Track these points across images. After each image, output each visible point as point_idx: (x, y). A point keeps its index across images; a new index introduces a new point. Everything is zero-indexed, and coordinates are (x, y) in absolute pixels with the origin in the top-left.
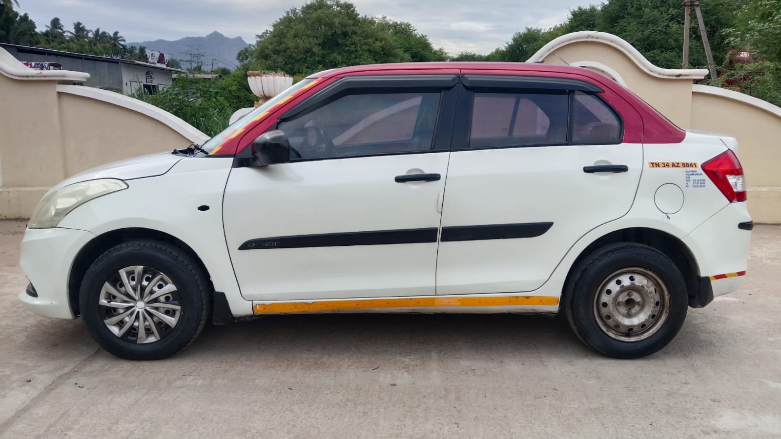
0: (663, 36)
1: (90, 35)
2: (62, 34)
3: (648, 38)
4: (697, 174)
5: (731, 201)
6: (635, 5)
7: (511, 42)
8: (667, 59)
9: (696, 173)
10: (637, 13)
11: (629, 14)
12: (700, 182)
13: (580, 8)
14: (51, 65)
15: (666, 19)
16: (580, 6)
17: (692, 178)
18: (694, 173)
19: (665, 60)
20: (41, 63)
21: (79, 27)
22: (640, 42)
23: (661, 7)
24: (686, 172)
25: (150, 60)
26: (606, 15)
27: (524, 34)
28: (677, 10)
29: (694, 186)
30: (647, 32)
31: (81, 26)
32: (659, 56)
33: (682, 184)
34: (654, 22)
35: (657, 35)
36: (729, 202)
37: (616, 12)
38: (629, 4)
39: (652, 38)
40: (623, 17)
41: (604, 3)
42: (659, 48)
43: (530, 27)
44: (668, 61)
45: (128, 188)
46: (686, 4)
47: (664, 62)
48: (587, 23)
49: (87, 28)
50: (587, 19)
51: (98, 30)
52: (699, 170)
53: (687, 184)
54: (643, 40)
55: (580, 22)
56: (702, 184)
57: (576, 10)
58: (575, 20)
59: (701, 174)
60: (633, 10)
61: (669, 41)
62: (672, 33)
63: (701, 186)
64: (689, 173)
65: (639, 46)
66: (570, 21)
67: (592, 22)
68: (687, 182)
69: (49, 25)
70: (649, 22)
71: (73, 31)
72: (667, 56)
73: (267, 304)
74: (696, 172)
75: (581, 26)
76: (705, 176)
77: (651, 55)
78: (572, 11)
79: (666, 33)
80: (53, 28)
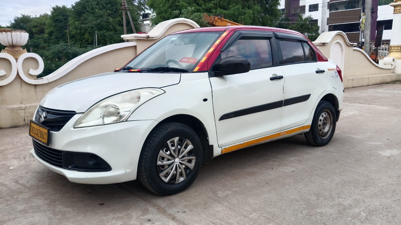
0: (106, 24)
3: (99, 24)
6: (90, 7)
7: (13, 22)
8: (110, 35)
9: (336, 72)
10: (92, 11)
11: (88, 11)
13: (57, 6)
15: (107, 15)
16: (57, 5)
19: (109, 35)
22: (96, 26)
23: (103, 9)
26: (75, 11)
27: (21, 18)
28: (110, 11)
30: (98, 21)
32: (106, 33)
34: (101, 16)
35: (103, 23)
37: (80, 10)
38: (87, 6)
39: (101, 24)
40: (85, 13)
41: (72, 5)
42: (105, 29)
43: (24, 14)
44: (110, 36)
45: (165, 92)
46: (123, 9)
47: (109, 37)
48: (63, 14)
50: (62, 12)
54: (97, 25)
55: (57, 14)
57: (55, 7)
58: (55, 12)
60: (89, 9)
61: (109, 26)
62: (110, 22)
63: (338, 77)
65: (96, 28)
66: (52, 12)
67: (65, 14)
70: (99, 16)
72: (110, 33)
73: (227, 148)
75: (59, 16)
77: (102, 33)
78: (53, 7)
79: (107, 22)
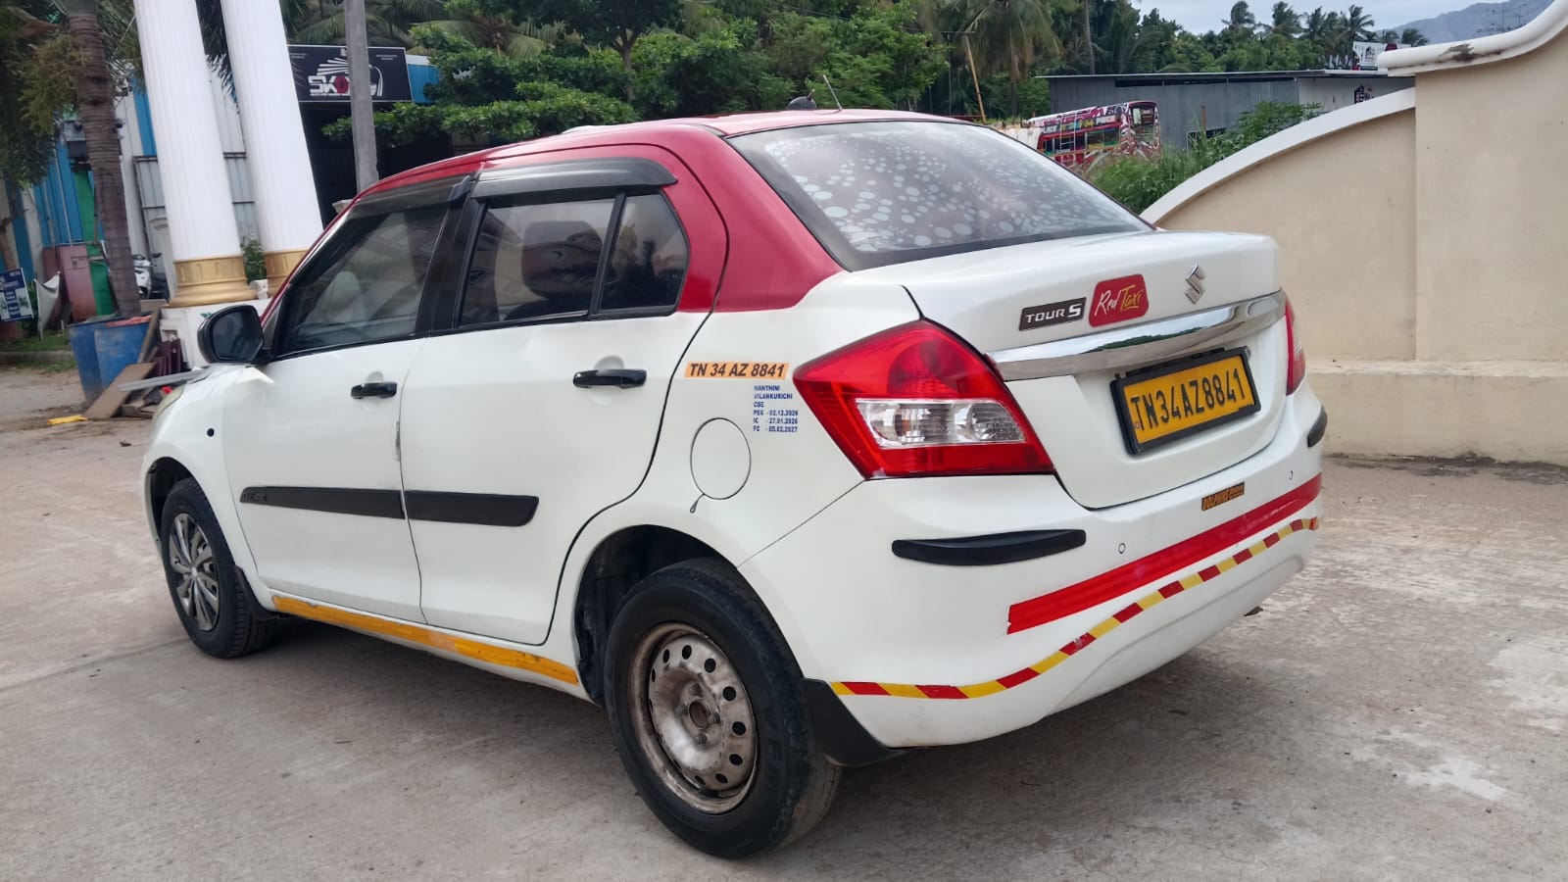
1: (1304, 24)
2: (1249, 32)
4: (779, 396)
5: (867, 475)
9: (775, 392)
12: (784, 417)
14: (1135, 107)
17: (770, 405)
18: (775, 393)
20: (1117, 105)
21: (1282, 15)
24: (756, 388)
25: (1362, 63)
29: (772, 429)
31: (1286, 10)
33: (747, 423)
36: (862, 479)
49: (1297, 11)
51: (1319, 9)
52: (787, 384)
53: (756, 421)
56: (790, 423)
59: (789, 396)
63: (789, 430)
64: (762, 393)
68: (756, 416)
69: (1229, 19)
71: (1270, 22)
74: (777, 388)
76: (798, 402)
80: (1234, 23)
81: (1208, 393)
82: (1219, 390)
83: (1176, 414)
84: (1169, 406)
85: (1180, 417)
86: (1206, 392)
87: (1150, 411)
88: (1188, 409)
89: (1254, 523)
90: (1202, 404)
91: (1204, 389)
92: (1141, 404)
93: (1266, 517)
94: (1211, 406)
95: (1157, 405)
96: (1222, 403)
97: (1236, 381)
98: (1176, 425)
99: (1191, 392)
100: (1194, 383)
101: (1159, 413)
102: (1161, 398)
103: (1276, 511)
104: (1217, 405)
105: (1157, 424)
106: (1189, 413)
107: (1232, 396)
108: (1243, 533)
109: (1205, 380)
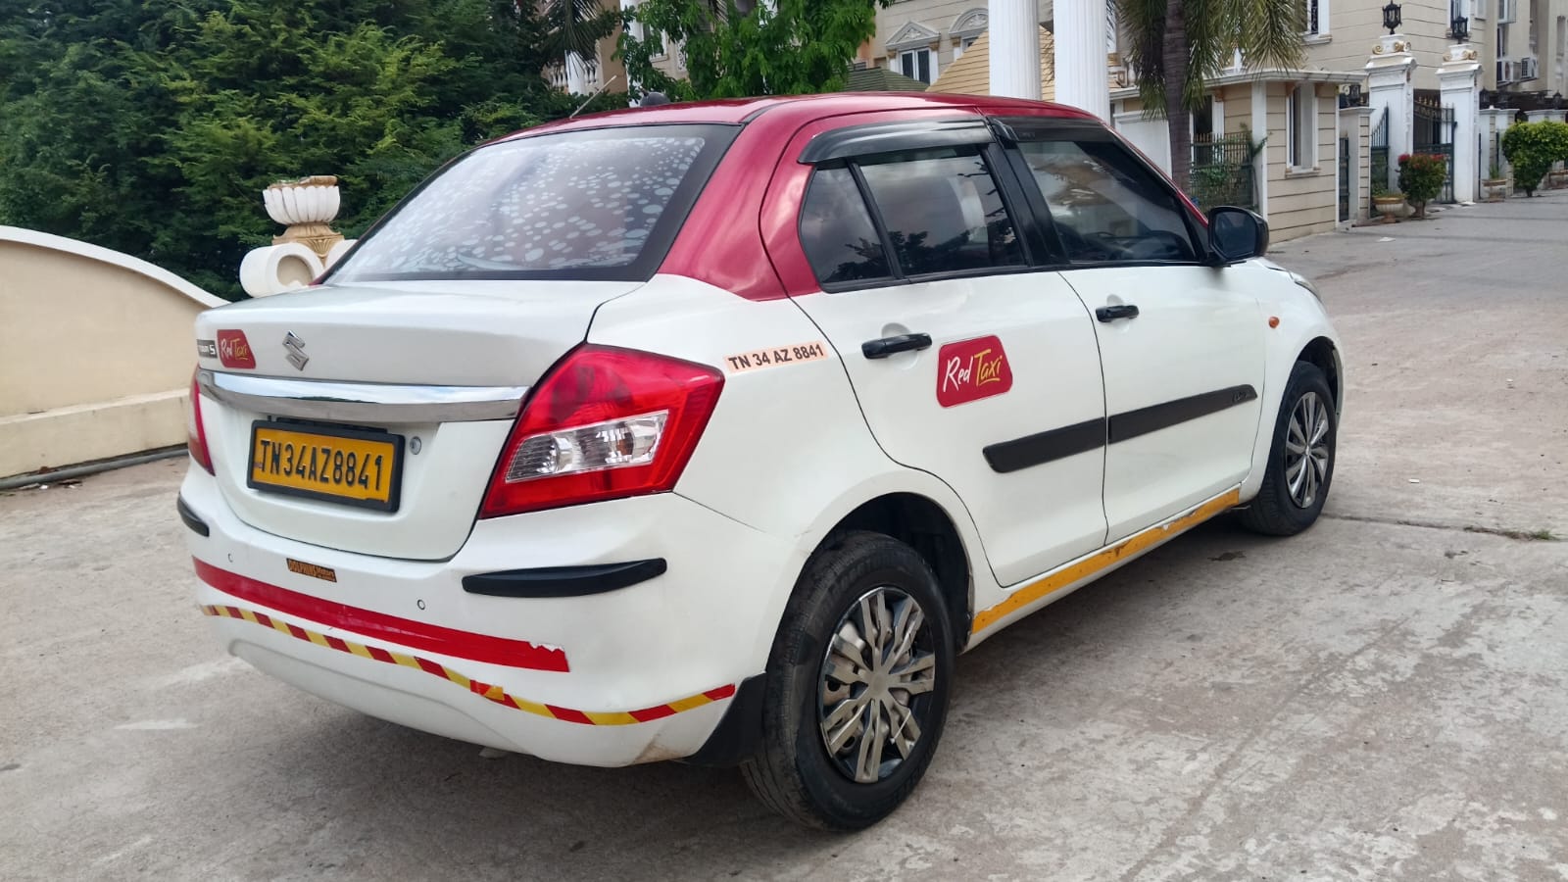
81: (338, 467)
82: (351, 469)
83: (301, 472)
84: (295, 462)
85: (303, 476)
86: (336, 464)
87: (276, 458)
88: (313, 473)
89: (358, 622)
90: (329, 475)
91: (335, 462)
92: (270, 449)
93: (377, 627)
94: (338, 481)
95: (285, 456)
96: (350, 483)
97: (376, 468)
98: (295, 481)
99: (321, 458)
100: (326, 451)
101: (284, 464)
102: (290, 451)
103: (396, 630)
104: (344, 482)
105: (278, 472)
106: (312, 477)
107: (364, 482)
108: (342, 622)
109: (339, 453)
